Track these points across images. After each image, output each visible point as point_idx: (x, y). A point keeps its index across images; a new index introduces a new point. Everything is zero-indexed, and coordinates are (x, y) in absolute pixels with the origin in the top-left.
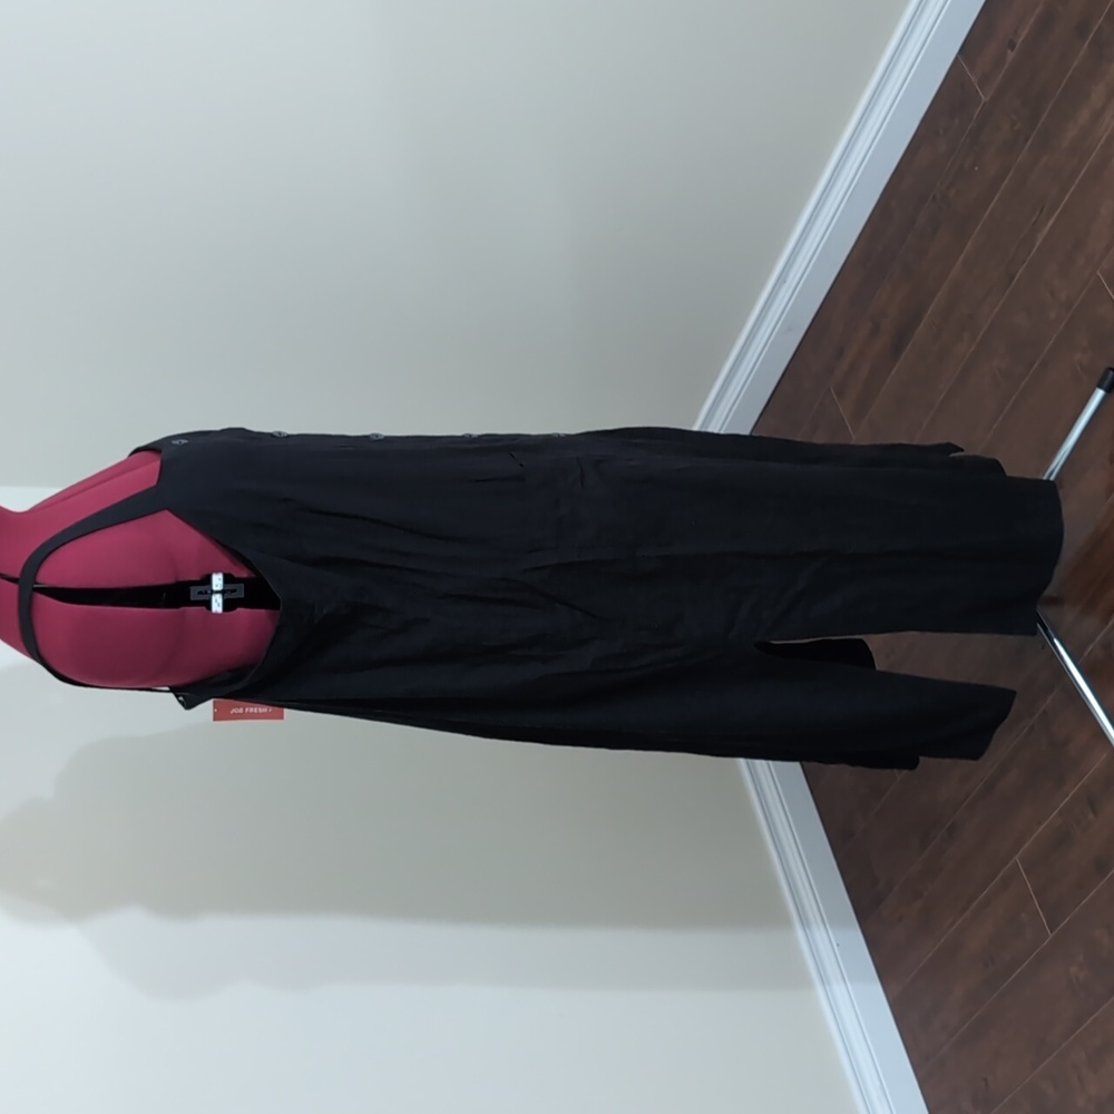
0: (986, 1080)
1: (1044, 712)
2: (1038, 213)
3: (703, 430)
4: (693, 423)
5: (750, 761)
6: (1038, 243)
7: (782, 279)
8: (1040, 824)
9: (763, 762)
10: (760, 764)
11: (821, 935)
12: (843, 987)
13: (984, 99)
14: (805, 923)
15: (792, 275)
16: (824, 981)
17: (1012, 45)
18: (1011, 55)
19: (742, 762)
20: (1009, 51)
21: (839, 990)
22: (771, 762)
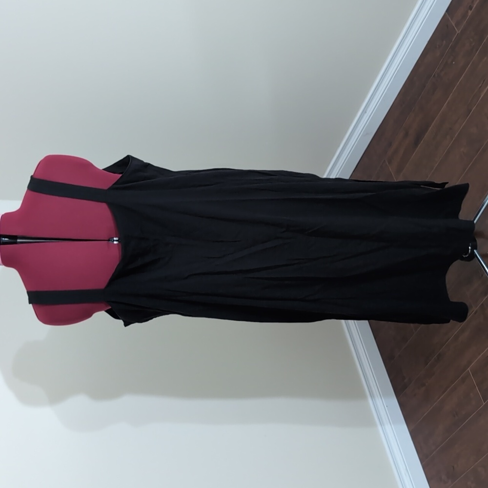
0: (453, 467)
1: (482, 304)
2: (482, 82)
3: (328, 177)
4: (324, 174)
5: (346, 321)
6: (482, 96)
7: (364, 111)
8: (480, 354)
9: (352, 321)
10: (351, 322)
11: (379, 402)
12: (389, 425)
13: (458, 32)
14: (372, 396)
15: (369, 109)
16: (382, 424)
17: (471, 8)
18: (470, 12)
19: (343, 321)
20: (469, 11)
21: (388, 427)
22: (355, 321)
